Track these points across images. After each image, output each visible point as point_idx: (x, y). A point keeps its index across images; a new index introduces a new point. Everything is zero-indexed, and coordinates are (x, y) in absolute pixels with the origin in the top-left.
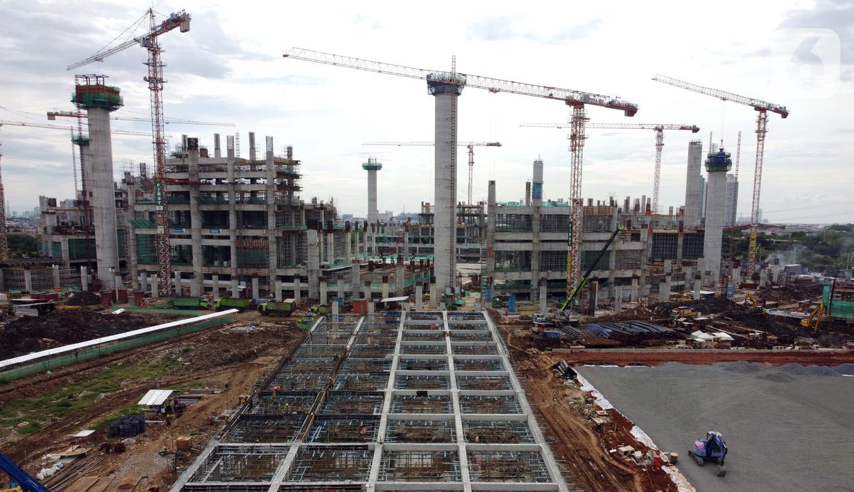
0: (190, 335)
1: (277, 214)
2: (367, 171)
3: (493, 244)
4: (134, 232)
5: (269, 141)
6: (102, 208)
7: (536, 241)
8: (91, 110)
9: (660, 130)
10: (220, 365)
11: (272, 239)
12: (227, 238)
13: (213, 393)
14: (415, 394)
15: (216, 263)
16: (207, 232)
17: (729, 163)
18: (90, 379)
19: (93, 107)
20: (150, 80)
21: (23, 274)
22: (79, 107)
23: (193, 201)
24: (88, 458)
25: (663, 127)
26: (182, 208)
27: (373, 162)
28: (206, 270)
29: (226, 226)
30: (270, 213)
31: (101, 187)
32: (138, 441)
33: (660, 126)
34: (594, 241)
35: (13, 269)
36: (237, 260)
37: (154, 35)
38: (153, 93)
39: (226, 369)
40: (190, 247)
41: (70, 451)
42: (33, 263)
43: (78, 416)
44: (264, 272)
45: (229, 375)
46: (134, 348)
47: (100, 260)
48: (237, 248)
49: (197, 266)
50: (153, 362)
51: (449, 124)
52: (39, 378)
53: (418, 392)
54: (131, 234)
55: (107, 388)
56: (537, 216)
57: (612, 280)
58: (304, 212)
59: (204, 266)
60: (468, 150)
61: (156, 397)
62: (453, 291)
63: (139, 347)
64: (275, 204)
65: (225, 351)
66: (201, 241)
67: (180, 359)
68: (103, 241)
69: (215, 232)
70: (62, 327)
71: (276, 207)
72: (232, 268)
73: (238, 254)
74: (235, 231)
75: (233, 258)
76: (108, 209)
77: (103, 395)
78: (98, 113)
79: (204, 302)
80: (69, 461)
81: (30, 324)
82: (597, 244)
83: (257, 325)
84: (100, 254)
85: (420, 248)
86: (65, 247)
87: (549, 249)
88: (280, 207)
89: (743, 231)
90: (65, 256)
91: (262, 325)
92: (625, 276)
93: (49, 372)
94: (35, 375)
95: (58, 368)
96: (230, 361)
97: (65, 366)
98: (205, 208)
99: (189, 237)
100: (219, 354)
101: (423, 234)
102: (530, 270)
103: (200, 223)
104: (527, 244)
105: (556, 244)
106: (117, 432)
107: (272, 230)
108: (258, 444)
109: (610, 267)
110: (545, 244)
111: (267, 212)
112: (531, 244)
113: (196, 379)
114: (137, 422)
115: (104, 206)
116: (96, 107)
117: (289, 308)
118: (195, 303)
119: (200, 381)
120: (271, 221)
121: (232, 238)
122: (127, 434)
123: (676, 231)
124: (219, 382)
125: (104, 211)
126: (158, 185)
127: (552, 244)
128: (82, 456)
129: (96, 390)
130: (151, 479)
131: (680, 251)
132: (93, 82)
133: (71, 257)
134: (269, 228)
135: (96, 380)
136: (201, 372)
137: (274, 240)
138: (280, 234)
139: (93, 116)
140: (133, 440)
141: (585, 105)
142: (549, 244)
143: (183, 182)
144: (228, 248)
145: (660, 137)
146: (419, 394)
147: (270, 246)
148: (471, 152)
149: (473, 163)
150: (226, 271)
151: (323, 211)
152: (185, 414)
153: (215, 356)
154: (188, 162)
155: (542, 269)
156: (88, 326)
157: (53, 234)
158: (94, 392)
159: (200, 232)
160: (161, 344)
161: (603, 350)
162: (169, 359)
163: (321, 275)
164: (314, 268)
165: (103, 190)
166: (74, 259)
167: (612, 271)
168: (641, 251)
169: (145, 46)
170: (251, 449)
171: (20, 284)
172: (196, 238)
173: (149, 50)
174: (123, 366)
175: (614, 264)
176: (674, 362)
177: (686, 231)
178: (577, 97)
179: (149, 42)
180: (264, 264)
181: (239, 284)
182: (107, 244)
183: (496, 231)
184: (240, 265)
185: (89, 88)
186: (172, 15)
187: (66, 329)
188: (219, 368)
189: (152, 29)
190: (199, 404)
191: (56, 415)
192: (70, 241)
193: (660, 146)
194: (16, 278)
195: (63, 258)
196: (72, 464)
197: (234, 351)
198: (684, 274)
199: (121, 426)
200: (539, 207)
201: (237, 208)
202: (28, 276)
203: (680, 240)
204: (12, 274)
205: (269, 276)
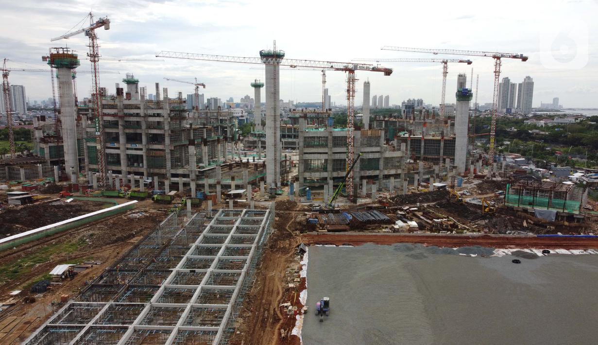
0: (104, 220)
1: (171, 136)
2: (254, 88)
3: (302, 155)
4: (86, 144)
5: (165, 90)
6: (67, 129)
7: (330, 153)
8: (60, 69)
9: (446, 63)
10: (109, 244)
11: (168, 151)
12: (141, 149)
13: (96, 264)
14: (189, 272)
15: (136, 164)
16: (129, 146)
17: (471, 95)
18: (35, 254)
19: (60, 67)
20: (91, 56)
21: (19, 170)
22: (52, 67)
23: (120, 127)
24: (15, 306)
25: (447, 61)
26: (114, 131)
27: (258, 82)
28: (128, 169)
29: (141, 142)
30: (167, 135)
31: (66, 116)
32: (44, 296)
33: (445, 60)
34: (368, 152)
35: (14, 167)
36: (147, 163)
37: (92, 29)
38: (93, 63)
39: (111, 247)
40: (118, 155)
41: (8, 302)
42: (27, 162)
43: (20, 279)
44: (163, 171)
45: (111, 251)
46: (68, 230)
47: (67, 161)
48: (147, 156)
49: (123, 167)
50: (74, 242)
51: (272, 81)
52: (8, 252)
53: (190, 271)
54: (85, 146)
55: (41, 260)
56: (330, 137)
57: (381, 176)
58: (192, 131)
59: (128, 166)
60: (322, 73)
61: (59, 270)
62: (276, 186)
63: (70, 229)
64: (169, 129)
65: (113, 235)
66: (125, 151)
67: (87, 240)
68: (68, 149)
69: (134, 146)
70: (29, 216)
71: (170, 131)
72: (144, 169)
73: (148, 160)
74: (146, 145)
75: (145, 162)
76: (71, 130)
77: (38, 265)
78: (64, 71)
79: (122, 193)
80: (5, 308)
81: (10, 215)
82: (370, 154)
83: (146, 212)
84: (66, 158)
85: (285, 142)
86: (47, 151)
87: (338, 158)
88: (172, 132)
89: (525, 121)
90: (47, 156)
91: (149, 211)
92: (390, 174)
93: (15, 248)
94: (7, 250)
95: (21, 245)
96: (116, 241)
97: (24, 244)
98: (127, 131)
99: (118, 148)
100: (109, 237)
101: (288, 132)
102: (326, 171)
103: (125, 140)
104: (324, 155)
105: (343, 155)
106: (35, 291)
107: (167, 145)
108: (91, 303)
109: (380, 168)
110: (336, 155)
111: (164, 135)
112: (326, 155)
113: (92, 254)
114: (46, 285)
115: (68, 128)
116: (62, 67)
117: (169, 199)
118: (116, 194)
119: (93, 255)
120: (167, 140)
121: (144, 150)
122: (40, 291)
123: (439, 138)
124: (103, 256)
125: (69, 131)
126: (97, 119)
127: (341, 155)
128: (13, 305)
129: (34, 262)
130: (41, 318)
131: (442, 151)
132: (61, 52)
133: (51, 157)
134: (166, 145)
135: (38, 254)
136: (97, 248)
137: (169, 151)
138: (173, 148)
139: (61, 73)
140: (41, 295)
141: (355, 71)
142: (339, 155)
143: (114, 115)
144: (142, 156)
145: (446, 68)
146: (191, 271)
147: (167, 156)
148: (324, 74)
149: (325, 82)
150: (141, 170)
151: (205, 129)
152: (76, 278)
153: (107, 239)
154: (117, 102)
155: (334, 170)
156: (44, 215)
157: (40, 142)
158: (33, 263)
159: (125, 145)
160: (84, 226)
161: (337, 233)
162: (82, 240)
163: (197, 173)
164: (192, 169)
165: (68, 118)
166: (52, 158)
167: (381, 171)
168: (401, 157)
169: (87, 35)
170: (88, 305)
171: (18, 176)
172: (123, 149)
173: (90, 38)
174: (56, 244)
175: (382, 166)
176: (372, 243)
177: (446, 138)
178: (350, 66)
179: (90, 33)
180: (163, 166)
181: (148, 179)
182: (70, 152)
183: (304, 147)
184: (149, 167)
185: (58, 55)
186: (100, 19)
187: (31, 218)
188: (108, 246)
189: (91, 25)
190: (85, 272)
191: (8, 279)
192: (50, 148)
193: (445, 73)
194: (16, 172)
195: (46, 158)
196: (7, 309)
197: (119, 235)
198: (434, 170)
199: (37, 287)
200: (331, 132)
201: (146, 132)
202: (22, 172)
203: (442, 144)
204: (14, 170)
205: (166, 174)
